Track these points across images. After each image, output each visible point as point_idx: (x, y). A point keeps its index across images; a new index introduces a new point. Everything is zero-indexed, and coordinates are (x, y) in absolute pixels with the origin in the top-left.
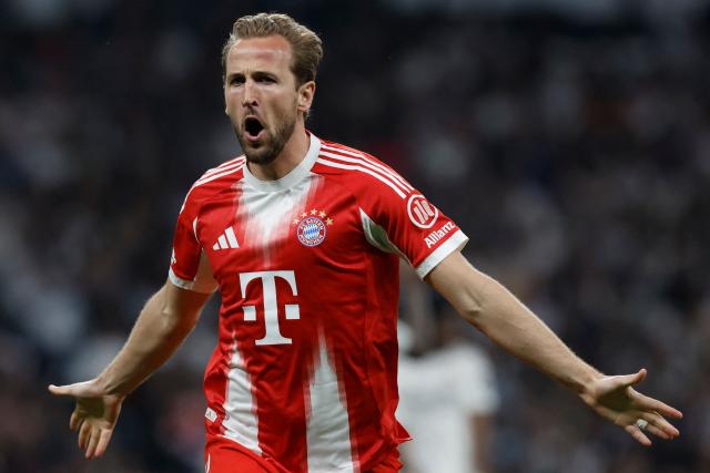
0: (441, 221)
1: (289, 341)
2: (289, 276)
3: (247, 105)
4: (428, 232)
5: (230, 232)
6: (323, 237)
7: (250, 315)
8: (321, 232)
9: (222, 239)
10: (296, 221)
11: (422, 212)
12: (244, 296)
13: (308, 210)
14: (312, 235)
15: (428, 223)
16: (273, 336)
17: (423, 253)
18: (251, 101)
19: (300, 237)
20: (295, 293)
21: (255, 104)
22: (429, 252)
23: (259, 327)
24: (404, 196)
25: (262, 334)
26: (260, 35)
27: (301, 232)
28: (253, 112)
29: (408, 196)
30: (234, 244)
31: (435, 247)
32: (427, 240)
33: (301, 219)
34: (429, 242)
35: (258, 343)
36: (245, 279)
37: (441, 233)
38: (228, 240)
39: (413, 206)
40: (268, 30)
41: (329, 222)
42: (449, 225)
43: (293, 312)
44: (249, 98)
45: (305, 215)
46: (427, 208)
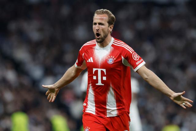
0: (140, 59)
1: (103, 85)
2: (104, 70)
3: (96, 30)
4: (137, 61)
5: (91, 58)
6: (113, 62)
7: (95, 78)
8: (113, 61)
9: (89, 60)
10: (107, 58)
11: (136, 57)
12: (94, 73)
13: (110, 55)
14: (111, 61)
15: (137, 59)
16: (100, 83)
17: (135, 66)
18: (98, 29)
19: (108, 62)
20: (105, 74)
21: (98, 30)
22: (137, 66)
23: (97, 81)
24: (132, 53)
25: (97, 83)
26: (101, 14)
27: (108, 60)
28: (98, 31)
29: (133, 53)
30: (92, 61)
31: (138, 65)
32: (137, 63)
33: (108, 58)
34: (137, 64)
35: (96, 84)
36: (94, 70)
37: (140, 61)
38: (91, 60)
39: (134, 55)
40: (103, 13)
41: (115, 59)
42: (142, 60)
43: (104, 78)
44: (97, 28)
45: (109, 57)
46: (137, 56)
